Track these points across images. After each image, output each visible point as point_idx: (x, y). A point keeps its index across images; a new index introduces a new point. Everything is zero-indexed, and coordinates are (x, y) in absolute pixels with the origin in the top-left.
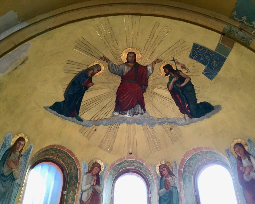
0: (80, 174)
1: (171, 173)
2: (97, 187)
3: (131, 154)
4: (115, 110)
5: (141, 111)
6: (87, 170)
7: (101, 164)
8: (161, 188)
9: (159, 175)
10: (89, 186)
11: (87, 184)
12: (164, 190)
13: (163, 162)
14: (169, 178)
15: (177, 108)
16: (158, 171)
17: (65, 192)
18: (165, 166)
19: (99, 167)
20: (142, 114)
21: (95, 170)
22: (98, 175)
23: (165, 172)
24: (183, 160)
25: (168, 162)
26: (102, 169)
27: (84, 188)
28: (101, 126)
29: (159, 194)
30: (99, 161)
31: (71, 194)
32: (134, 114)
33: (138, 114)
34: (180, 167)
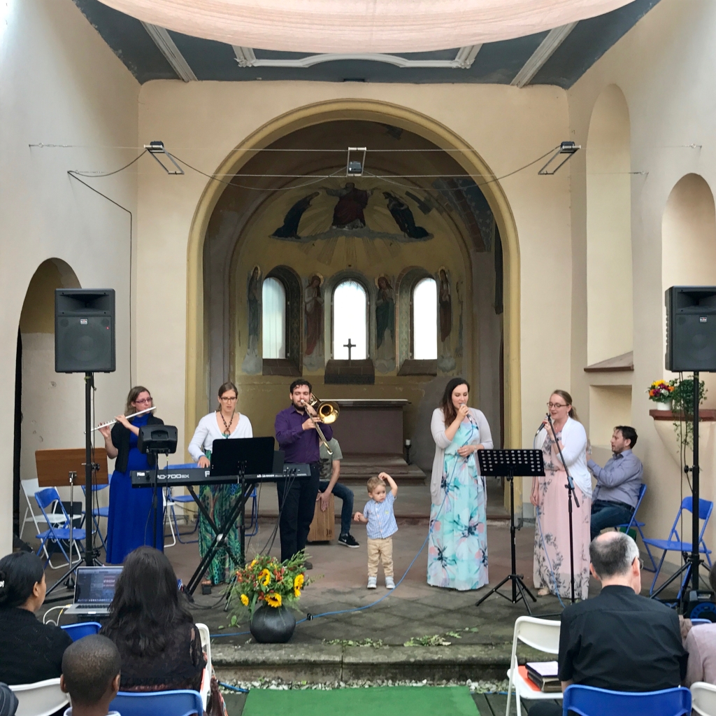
0: (302, 287)
1: (388, 286)
2: (319, 299)
3: (350, 266)
4: (333, 224)
5: (360, 224)
6: (307, 284)
7: (321, 277)
8: (378, 299)
9: (378, 287)
10: (311, 298)
11: (309, 297)
12: (381, 301)
13: (383, 275)
14: (387, 291)
15: (398, 226)
16: (377, 284)
17: (289, 303)
18: (384, 278)
19: (319, 280)
20: (362, 227)
21: (316, 283)
22: (318, 287)
23: (384, 285)
24: (401, 275)
25: (387, 275)
26: (322, 282)
27: (307, 300)
28: (319, 241)
29: (376, 304)
30: (318, 275)
31: (295, 304)
32: (353, 227)
33: (357, 227)
34: (398, 281)
